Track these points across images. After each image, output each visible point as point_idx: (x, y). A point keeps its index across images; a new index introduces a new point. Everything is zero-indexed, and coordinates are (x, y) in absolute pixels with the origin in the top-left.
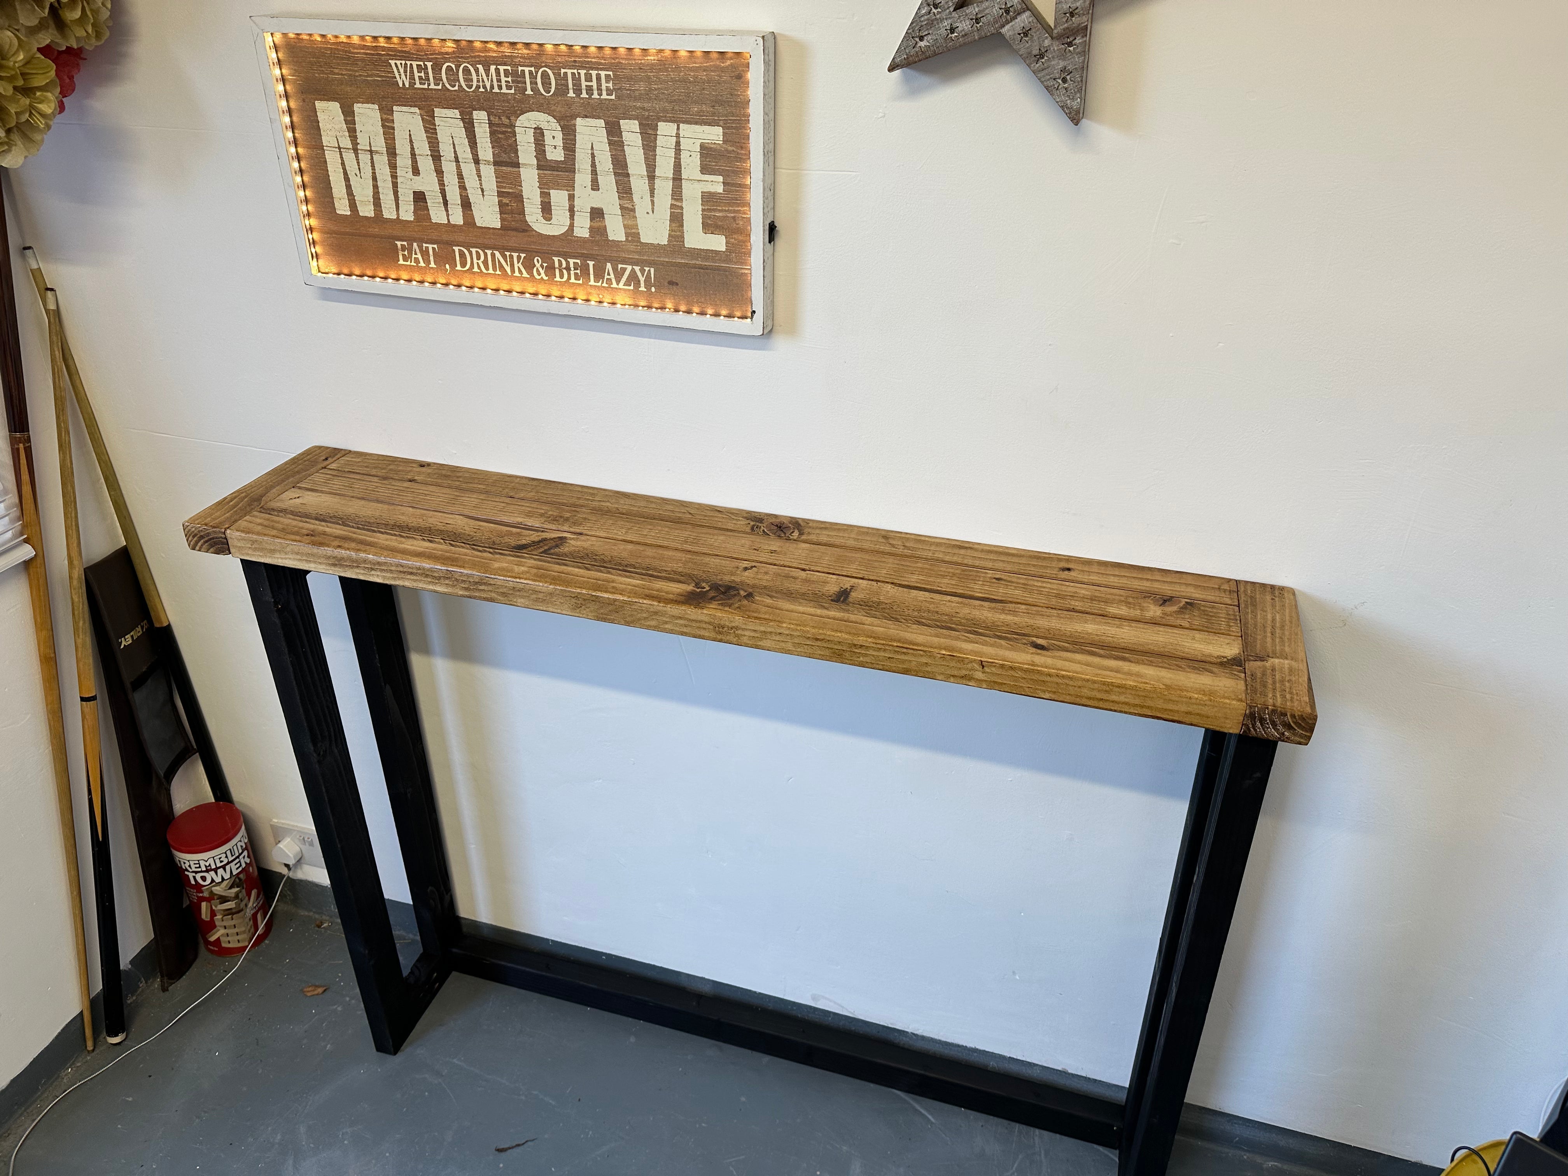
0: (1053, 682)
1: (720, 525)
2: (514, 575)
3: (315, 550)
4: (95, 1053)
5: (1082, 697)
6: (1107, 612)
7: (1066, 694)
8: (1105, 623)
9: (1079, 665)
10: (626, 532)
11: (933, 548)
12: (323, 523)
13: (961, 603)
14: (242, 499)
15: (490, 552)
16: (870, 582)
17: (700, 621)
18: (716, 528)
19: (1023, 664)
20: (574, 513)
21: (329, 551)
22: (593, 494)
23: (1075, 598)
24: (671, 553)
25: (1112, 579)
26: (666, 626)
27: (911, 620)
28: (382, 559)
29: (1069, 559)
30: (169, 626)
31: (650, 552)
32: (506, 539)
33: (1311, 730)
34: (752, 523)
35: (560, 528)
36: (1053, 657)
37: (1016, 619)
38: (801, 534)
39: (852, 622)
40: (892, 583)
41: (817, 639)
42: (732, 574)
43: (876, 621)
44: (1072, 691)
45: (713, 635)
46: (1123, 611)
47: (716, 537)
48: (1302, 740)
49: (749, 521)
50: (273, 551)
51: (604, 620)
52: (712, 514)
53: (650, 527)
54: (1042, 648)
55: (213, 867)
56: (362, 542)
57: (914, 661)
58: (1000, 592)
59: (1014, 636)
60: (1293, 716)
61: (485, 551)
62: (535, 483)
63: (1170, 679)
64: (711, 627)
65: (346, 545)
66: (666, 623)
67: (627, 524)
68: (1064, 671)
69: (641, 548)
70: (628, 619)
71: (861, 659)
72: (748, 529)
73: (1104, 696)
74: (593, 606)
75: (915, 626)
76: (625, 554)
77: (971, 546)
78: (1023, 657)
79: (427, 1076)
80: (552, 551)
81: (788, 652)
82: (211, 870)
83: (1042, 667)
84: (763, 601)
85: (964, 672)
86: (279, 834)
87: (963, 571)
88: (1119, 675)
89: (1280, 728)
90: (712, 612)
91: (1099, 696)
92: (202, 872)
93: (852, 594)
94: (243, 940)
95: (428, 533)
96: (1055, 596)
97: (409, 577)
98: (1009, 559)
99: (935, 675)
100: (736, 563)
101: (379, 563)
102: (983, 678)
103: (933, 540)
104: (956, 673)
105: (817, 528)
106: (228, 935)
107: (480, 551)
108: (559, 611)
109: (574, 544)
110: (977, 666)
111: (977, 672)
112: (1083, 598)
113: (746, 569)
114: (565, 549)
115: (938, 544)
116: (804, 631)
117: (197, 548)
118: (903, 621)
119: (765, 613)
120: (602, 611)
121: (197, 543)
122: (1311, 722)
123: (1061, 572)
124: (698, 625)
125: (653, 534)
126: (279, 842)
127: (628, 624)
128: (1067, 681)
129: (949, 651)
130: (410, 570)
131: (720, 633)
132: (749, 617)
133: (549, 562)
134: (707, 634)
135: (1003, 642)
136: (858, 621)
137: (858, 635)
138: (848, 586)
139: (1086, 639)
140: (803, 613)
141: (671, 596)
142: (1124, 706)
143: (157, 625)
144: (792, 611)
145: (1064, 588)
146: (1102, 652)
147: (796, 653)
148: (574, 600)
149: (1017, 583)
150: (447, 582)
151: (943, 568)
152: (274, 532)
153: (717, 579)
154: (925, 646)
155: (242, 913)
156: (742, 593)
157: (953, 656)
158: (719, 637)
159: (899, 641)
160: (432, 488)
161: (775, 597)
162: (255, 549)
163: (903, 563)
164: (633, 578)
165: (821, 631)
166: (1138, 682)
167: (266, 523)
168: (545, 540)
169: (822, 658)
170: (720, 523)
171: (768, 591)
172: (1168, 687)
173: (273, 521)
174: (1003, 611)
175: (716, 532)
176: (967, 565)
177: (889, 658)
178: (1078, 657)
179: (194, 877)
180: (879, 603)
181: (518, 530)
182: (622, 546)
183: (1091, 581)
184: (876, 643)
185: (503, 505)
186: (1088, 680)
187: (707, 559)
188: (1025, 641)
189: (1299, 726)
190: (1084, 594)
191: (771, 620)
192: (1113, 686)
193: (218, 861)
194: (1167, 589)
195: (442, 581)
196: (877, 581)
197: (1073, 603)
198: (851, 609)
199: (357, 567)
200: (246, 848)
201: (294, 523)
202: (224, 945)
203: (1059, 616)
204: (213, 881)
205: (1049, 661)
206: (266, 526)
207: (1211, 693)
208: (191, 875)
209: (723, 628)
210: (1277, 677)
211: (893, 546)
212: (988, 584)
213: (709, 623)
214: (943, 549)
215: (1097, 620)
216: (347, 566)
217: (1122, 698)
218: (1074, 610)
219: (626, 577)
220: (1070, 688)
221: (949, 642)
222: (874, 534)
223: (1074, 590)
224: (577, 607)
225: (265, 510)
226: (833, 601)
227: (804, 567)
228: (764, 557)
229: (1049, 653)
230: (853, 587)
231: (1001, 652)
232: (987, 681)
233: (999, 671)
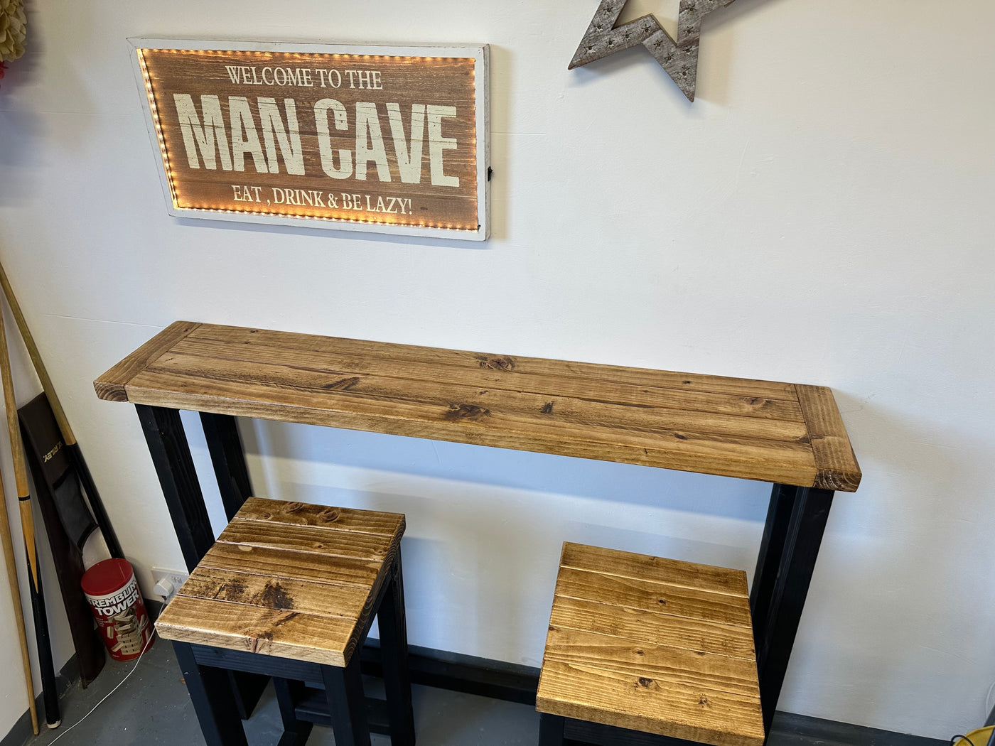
0: (692, 460)
1: (459, 363)
2: (328, 406)
3: (189, 396)
4: (40, 735)
5: (711, 469)
6: (718, 410)
7: (701, 468)
8: (719, 418)
9: (708, 449)
10: (398, 372)
11: (598, 372)
12: (192, 377)
13: (625, 409)
14: (133, 362)
15: (309, 391)
16: (564, 398)
17: (457, 431)
18: (457, 366)
19: (671, 449)
20: (362, 360)
21: (198, 396)
23: (695, 402)
24: (430, 385)
25: (717, 387)
26: (434, 435)
27: (595, 423)
28: (236, 400)
29: (687, 375)
30: (76, 443)
31: (416, 385)
32: (319, 381)
33: (858, 483)
34: (480, 361)
35: (353, 371)
36: (691, 444)
37: (663, 419)
38: (513, 367)
39: (557, 427)
40: (579, 398)
41: (536, 440)
42: (473, 397)
43: (573, 425)
44: (705, 465)
45: (465, 440)
46: (728, 409)
47: (457, 372)
48: (852, 489)
49: (477, 360)
50: (158, 398)
51: (391, 433)
52: (452, 356)
53: (413, 367)
54: (682, 437)
55: (115, 603)
56: (220, 389)
57: (600, 450)
58: (648, 400)
59: (664, 430)
60: (847, 475)
61: (306, 391)
62: (331, 340)
63: (767, 454)
64: (464, 435)
65: (210, 392)
66: (434, 433)
67: (397, 365)
68: (700, 453)
69: (410, 382)
70: (408, 432)
71: (567, 451)
72: (478, 365)
73: (727, 468)
74: (383, 424)
75: (598, 427)
76: (399, 387)
77: (623, 369)
78: (672, 444)
79: (270, 732)
80: (350, 388)
81: (517, 448)
82: (113, 605)
83: (685, 451)
84: (497, 415)
85: (634, 457)
86: (157, 576)
87: (622, 387)
88: (735, 454)
89: (838, 482)
90: (464, 425)
91: (723, 468)
92: (107, 607)
93: (554, 407)
94: (137, 650)
95: (265, 380)
96: (683, 401)
97: (255, 411)
98: (650, 377)
99: (615, 459)
100: (474, 390)
101: (234, 403)
103: (598, 366)
104: (628, 457)
105: (522, 362)
106: (126, 647)
107: (302, 391)
108: (360, 429)
109: (365, 382)
110: (642, 452)
111: (642, 456)
112: (701, 401)
113: (481, 393)
114: (359, 386)
115: (603, 369)
116: (527, 435)
117: (104, 398)
118: (591, 424)
119: (500, 424)
120: (390, 428)
121: (104, 395)
122: (858, 478)
123: (683, 384)
124: (455, 434)
125: (416, 371)
126: (158, 581)
127: (407, 435)
128: (702, 460)
129: (624, 443)
130: (256, 407)
131: (471, 438)
132: (490, 427)
133: (350, 396)
134: (462, 440)
135: (657, 435)
136: (562, 425)
137: (562, 435)
138: (550, 401)
139: (709, 430)
140: (525, 422)
141: (436, 415)
142: (738, 473)
143: (68, 444)
144: (518, 422)
145: (688, 395)
146: (720, 438)
148: (370, 421)
149: (658, 393)
150: (282, 413)
151: (609, 386)
152: (159, 385)
153: (464, 401)
154: (607, 441)
155: (135, 632)
156: (482, 410)
157: (626, 446)
158: (470, 441)
159: (590, 438)
160: (262, 348)
161: (505, 412)
163: (583, 383)
164: (409, 404)
165: (537, 434)
166: (747, 458)
167: (152, 379)
168: (345, 380)
169: (539, 451)
171: (500, 408)
172: (767, 460)
173: (156, 377)
174: (653, 413)
175: (457, 368)
176: (624, 383)
178: (706, 442)
179: (102, 611)
180: (572, 412)
181: (326, 374)
182: (397, 382)
183: (703, 389)
184: (574, 440)
185: (311, 356)
186: (715, 458)
187: (455, 388)
188: (671, 433)
189: (851, 480)
190: (700, 399)
191: (504, 428)
192: (732, 461)
193: (117, 599)
194: (753, 393)
195: (278, 413)
196: (568, 397)
197: (696, 405)
198: (555, 417)
199: (219, 406)
200: (136, 588)
201: (172, 378)
202: (123, 654)
203: (688, 415)
204: (115, 612)
205: (689, 447)
206: (152, 381)
207: (794, 463)
208: (99, 610)
209: (473, 435)
210: (832, 449)
211: (574, 372)
212: (640, 395)
213: (463, 432)
214: (605, 372)
215: (713, 416)
216: (211, 406)
217: (738, 469)
218: (697, 410)
219: (403, 403)
220: (704, 463)
221: (622, 437)
222: (561, 365)
223: (695, 396)
224: (372, 426)
225: (150, 369)
226: (542, 412)
227: (519, 390)
228: (492, 384)
229: (688, 441)
230: (553, 402)
231: (657, 442)
232: (647, 461)
233: (656, 455)
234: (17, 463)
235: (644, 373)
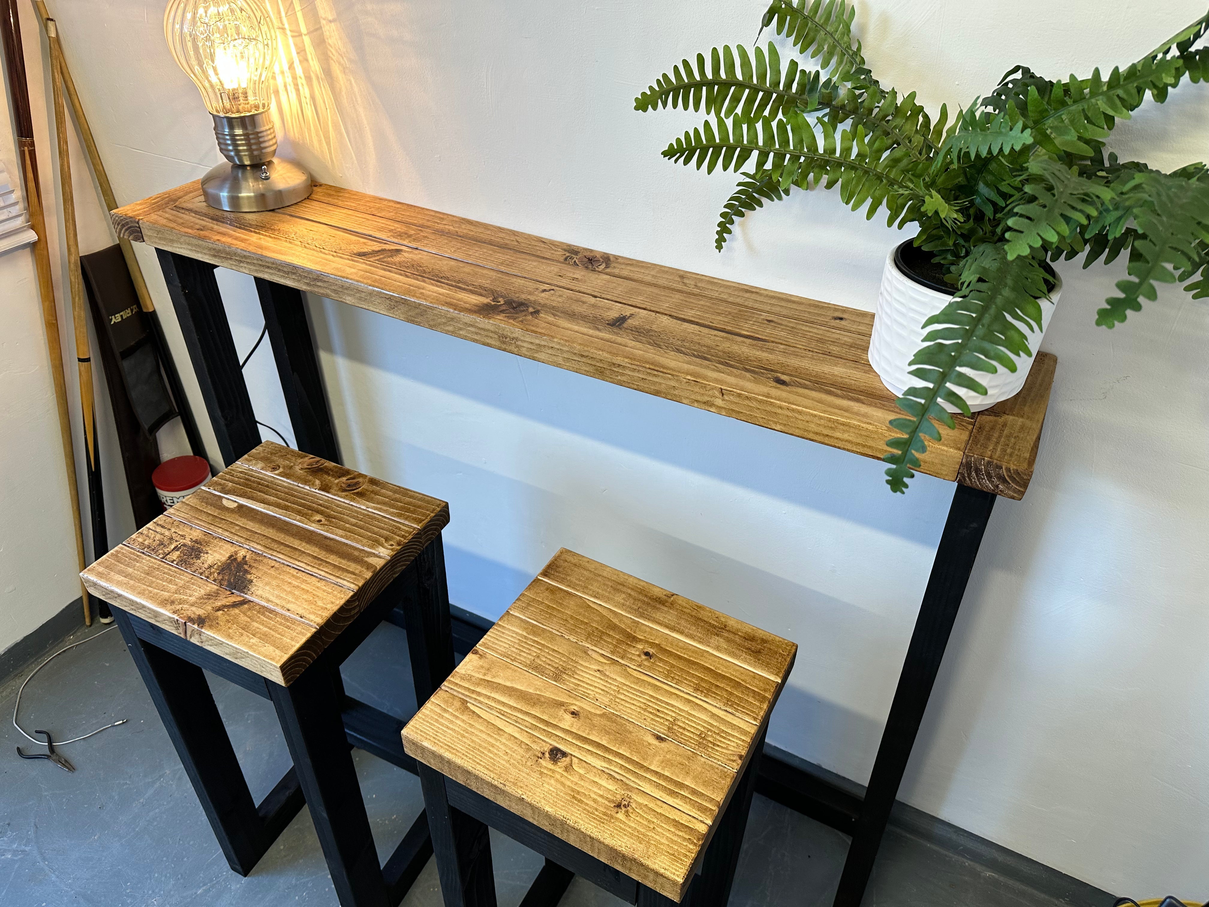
0: (782, 415)
1: (539, 253)
2: (343, 275)
3: (200, 241)
4: (92, 628)
5: (810, 431)
7: (795, 427)
9: (811, 401)
10: (455, 251)
11: (721, 289)
12: (215, 222)
13: (726, 338)
14: (163, 199)
15: (333, 256)
16: (650, 313)
17: (488, 330)
18: (534, 255)
19: (759, 395)
20: (419, 232)
22: (443, 219)
23: (836, 344)
24: (485, 272)
26: (461, 332)
27: (672, 347)
29: (845, 310)
30: (154, 312)
31: (468, 269)
32: (352, 247)
33: (1025, 485)
34: (568, 254)
35: (401, 242)
36: (790, 392)
37: (771, 357)
38: (607, 267)
40: (670, 316)
41: (582, 356)
42: (530, 293)
44: (800, 424)
45: (497, 344)
47: (530, 263)
48: (1015, 495)
49: (566, 253)
50: (172, 241)
51: (413, 322)
52: (536, 243)
53: (477, 249)
54: (783, 383)
56: (237, 238)
57: (664, 382)
58: (767, 332)
59: (762, 370)
60: (1008, 470)
61: (329, 254)
64: (496, 336)
66: (461, 329)
67: (459, 244)
68: (795, 405)
69: (461, 265)
70: (431, 323)
71: (619, 377)
72: (562, 259)
73: (829, 433)
74: (403, 309)
75: (673, 353)
76: (445, 268)
77: (758, 291)
78: (761, 389)
80: (385, 259)
81: (558, 365)
83: (775, 399)
84: (545, 318)
85: (706, 399)
87: (740, 311)
88: (846, 414)
89: (995, 480)
90: (500, 323)
91: (826, 432)
93: (629, 321)
96: (817, 341)
97: (266, 270)
98: (789, 305)
99: (680, 399)
100: (537, 285)
102: (723, 406)
103: (725, 283)
104: (699, 398)
105: (623, 264)
107: (325, 254)
108: (378, 310)
109: (406, 256)
110: (717, 393)
111: (717, 399)
112: (843, 345)
113: (544, 291)
114: (397, 259)
115: (728, 287)
116: (572, 347)
118: (664, 347)
119: (543, 328)
120: (410, 313)
122: (1025, 477)
123: (833, 321)
124: (486, 333)
125: (478, 254)
127: (431, 327)
128: (797, 415)
129: (695, 377)
130: (267, 264)
131: (504, 343)
132: (527, 330)
133: (378, 268)
134: (493, 343)
135: (748, 375)
136: (623, 343)
137: (617, 355)
138: (628, 314)
139: (830, 380)
140: (576, 332)
141: (467, 306)
142: (847, 443)
143: (145, 310)
144: (567, 329)
145: (829, 334)
146: (839, 392)
147: (566, 367)
148: (388, 302)
149: (786, 326)
150: (294, 277)
151: (722, 307)
152: (175, 225)
153: (514, 297)
154: (675, 371)
156: (531, 310)
157: (697, 381)
158: (504, 346)
159: (652, 364)
161: (558, 316)
162: (160, 239)
163: (688, 300)
164: (442, 287)
165: (586, 348)
166: (862, 422)
167: (171, 218)
168: (384, 250)
169: (587, 373)
170: (539, 252)
171: (554, 311)
173: (177, 217)
174: (761, 349)
175: (533, 258)
176: (746, 307)
177: (643, 379)
178: (814, 394)
180: (649, 331)
181: (367, 241)
182: (445, 262)
183: (858, 330)
184: (631, 364)
185: (364, 220)
186: (815, 416)
187: (514, 280)
188: (769, 376)
189: (1013, 480)
190: (845, 341)
191: (545, 335)
192: (838, 423)
196: (657, 312)
197: (831, 347)
198: (622, 333)
199: (231, 259)
201: (194, 220)
203: (812, 358)
205: (784, 395)
206: (170, 220)
209: (506, 338)
210: (1005, 432)
211: (685, 284)
212: (758, 324)
213: (495, 332)
214: (730, 291)
216: (224, 257)
217: (846, 436)
218: (829, 354)
219: (437, 286)
220: (799, 422)
221: (698, 369)
222: (672, 274)
223: (838, 336)
224: (391, 308)
225: (178, 208)
226: (608, 324)
227: (596, 294)
228: (564, 282)
229: (788, 388)
230: (632, 315)
231: (741, 383)
232: (725, 408)
233: (736, 400)
234: (76, 317)
235: (782, 299)
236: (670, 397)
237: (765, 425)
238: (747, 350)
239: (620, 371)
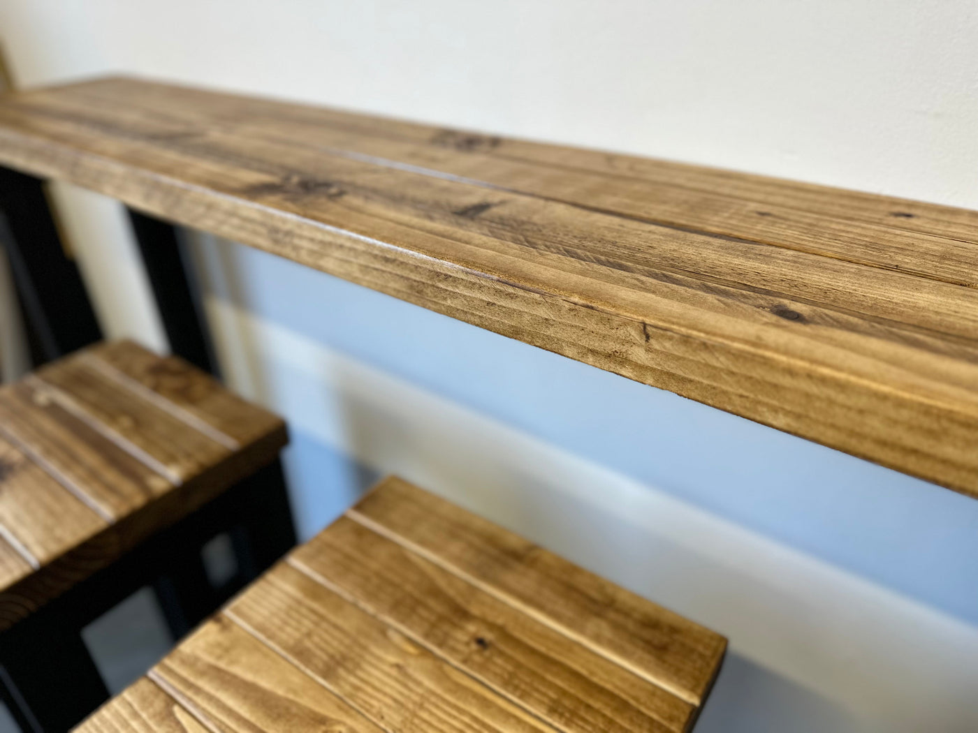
0: (796, 391)
5: (866, 437)
6: (972, 279)
7: (824, 424)
8: (963, 295)
13: (671, 236)
16: (535, 199)
17: (253, 221)
19: (733, 339)
23: (908, 253)
27: (557, 248)
29: (914, 204)
36: (811, 338)
37: (767, 269)
39: (459, 240)
40: (571, 203)
41: (387, 260)
43: (494, 242)
45: (271, 244)
54: (797, 317)
57: (530, 313)
58: (755, 229)
59: (744, 292)
64: (265, 233)
68: (829, 367)
71: (449, 302)
72: (426, 141)
74: (159, 196)
75: (555, 256)
78: (743, 328)
81: (355, 280)
84: (350, 202)
85: (611, 346)
87: (706, 199)
90: (263, 206)
91: (910, 440)
93: (494, 209)
96: (866, 246)
99: (562, 347)
102: (648, 363)
104: (596, 345)
110: (635, 335)
111: (636, 348)
112: (924, 254)
116: (368, 244)
118: (543, 247)
120: (167, 203)
123: (892, 218)
124: (252, 228)
128: (832, 393)
129: (587, 298)
131: (277, 242)
132: (305, 216)
134: (264, 243)
135: (711, 298)
136: (465, 238)
137: (444, 256)
138: (496, 200)
139: (909, 316)
140: (389, 220)
141: (237, 185)
144: (376, 216)
145: (889, 237)
146: (939, 344)
149: (799, 222)
151: (672, 194)
153: (320, 176)
156: (333, 191)
157: (592, 308)
158: (277, 247)
159: (506, 272)
161: (373, 200)
163: (611, 184)
169: (397, 294)
171: (372, 193)
174: (745, 254)
177: (488, 303)
178: (875, 344)
180: (524, 222)
184: (467, 273)
186: (884, 397)
188: (762, 302)
190: (928, 249)
191: (332, 223)
196: (549, 199)
198: (471, 224)
203: (859, 274)
209: (278, 232)
211: (613, 167)
212: (742, 218)
213: (263, 224)
215: (945, 288)
218: (897, 268)
220: (837, 410)
221: (600, 284)
222: (596, 156)
223: (910, 241)
226: (453, 212)
229: (807, 330)
230: (503, 202)
231: (694, 313)
232: (653, 370)
233: (679, 351)
236: (540, 343)
237: (748, 414)
238: (713, 256)
239: (450, 288)
